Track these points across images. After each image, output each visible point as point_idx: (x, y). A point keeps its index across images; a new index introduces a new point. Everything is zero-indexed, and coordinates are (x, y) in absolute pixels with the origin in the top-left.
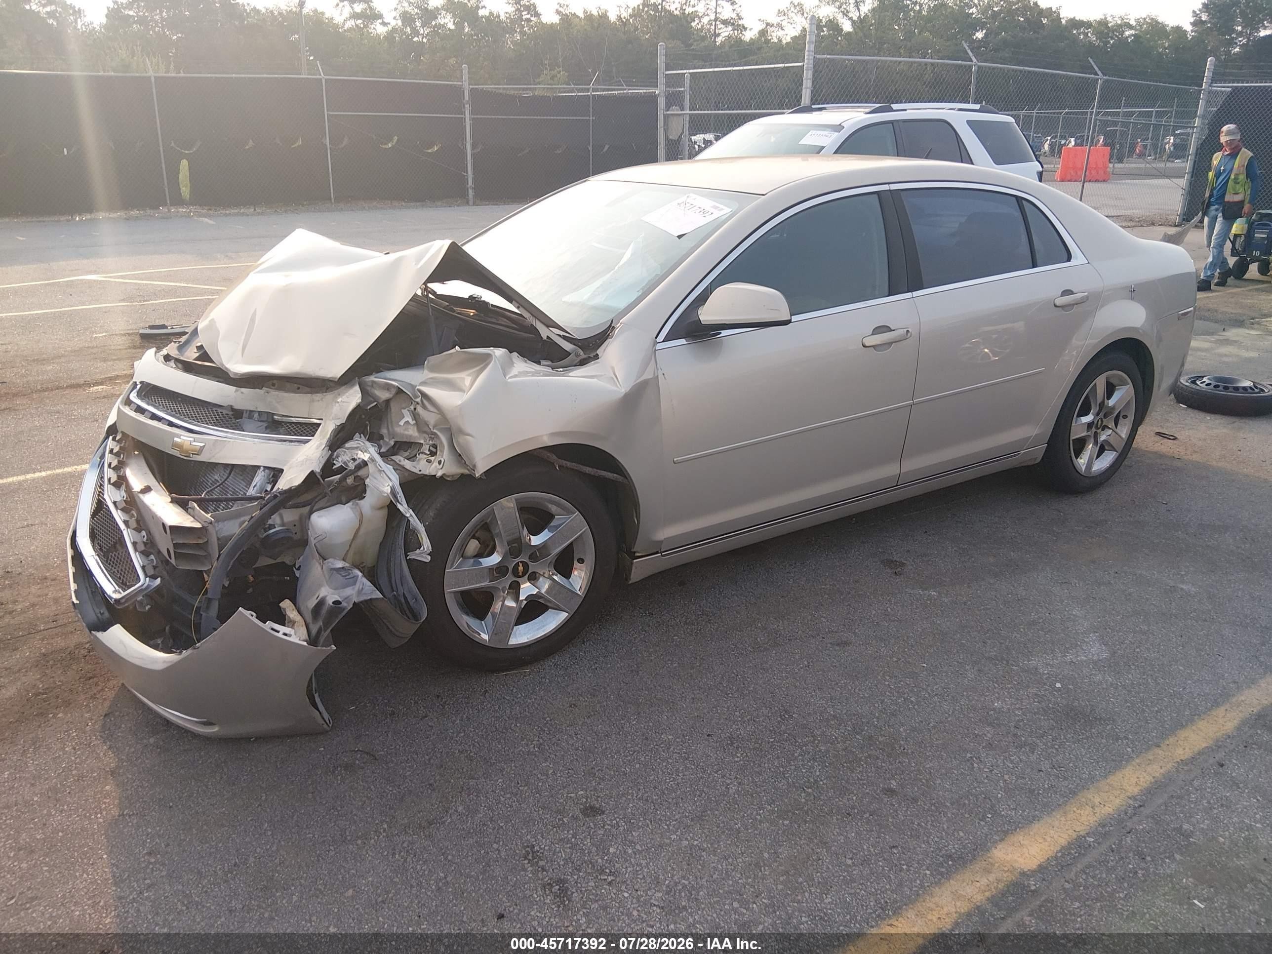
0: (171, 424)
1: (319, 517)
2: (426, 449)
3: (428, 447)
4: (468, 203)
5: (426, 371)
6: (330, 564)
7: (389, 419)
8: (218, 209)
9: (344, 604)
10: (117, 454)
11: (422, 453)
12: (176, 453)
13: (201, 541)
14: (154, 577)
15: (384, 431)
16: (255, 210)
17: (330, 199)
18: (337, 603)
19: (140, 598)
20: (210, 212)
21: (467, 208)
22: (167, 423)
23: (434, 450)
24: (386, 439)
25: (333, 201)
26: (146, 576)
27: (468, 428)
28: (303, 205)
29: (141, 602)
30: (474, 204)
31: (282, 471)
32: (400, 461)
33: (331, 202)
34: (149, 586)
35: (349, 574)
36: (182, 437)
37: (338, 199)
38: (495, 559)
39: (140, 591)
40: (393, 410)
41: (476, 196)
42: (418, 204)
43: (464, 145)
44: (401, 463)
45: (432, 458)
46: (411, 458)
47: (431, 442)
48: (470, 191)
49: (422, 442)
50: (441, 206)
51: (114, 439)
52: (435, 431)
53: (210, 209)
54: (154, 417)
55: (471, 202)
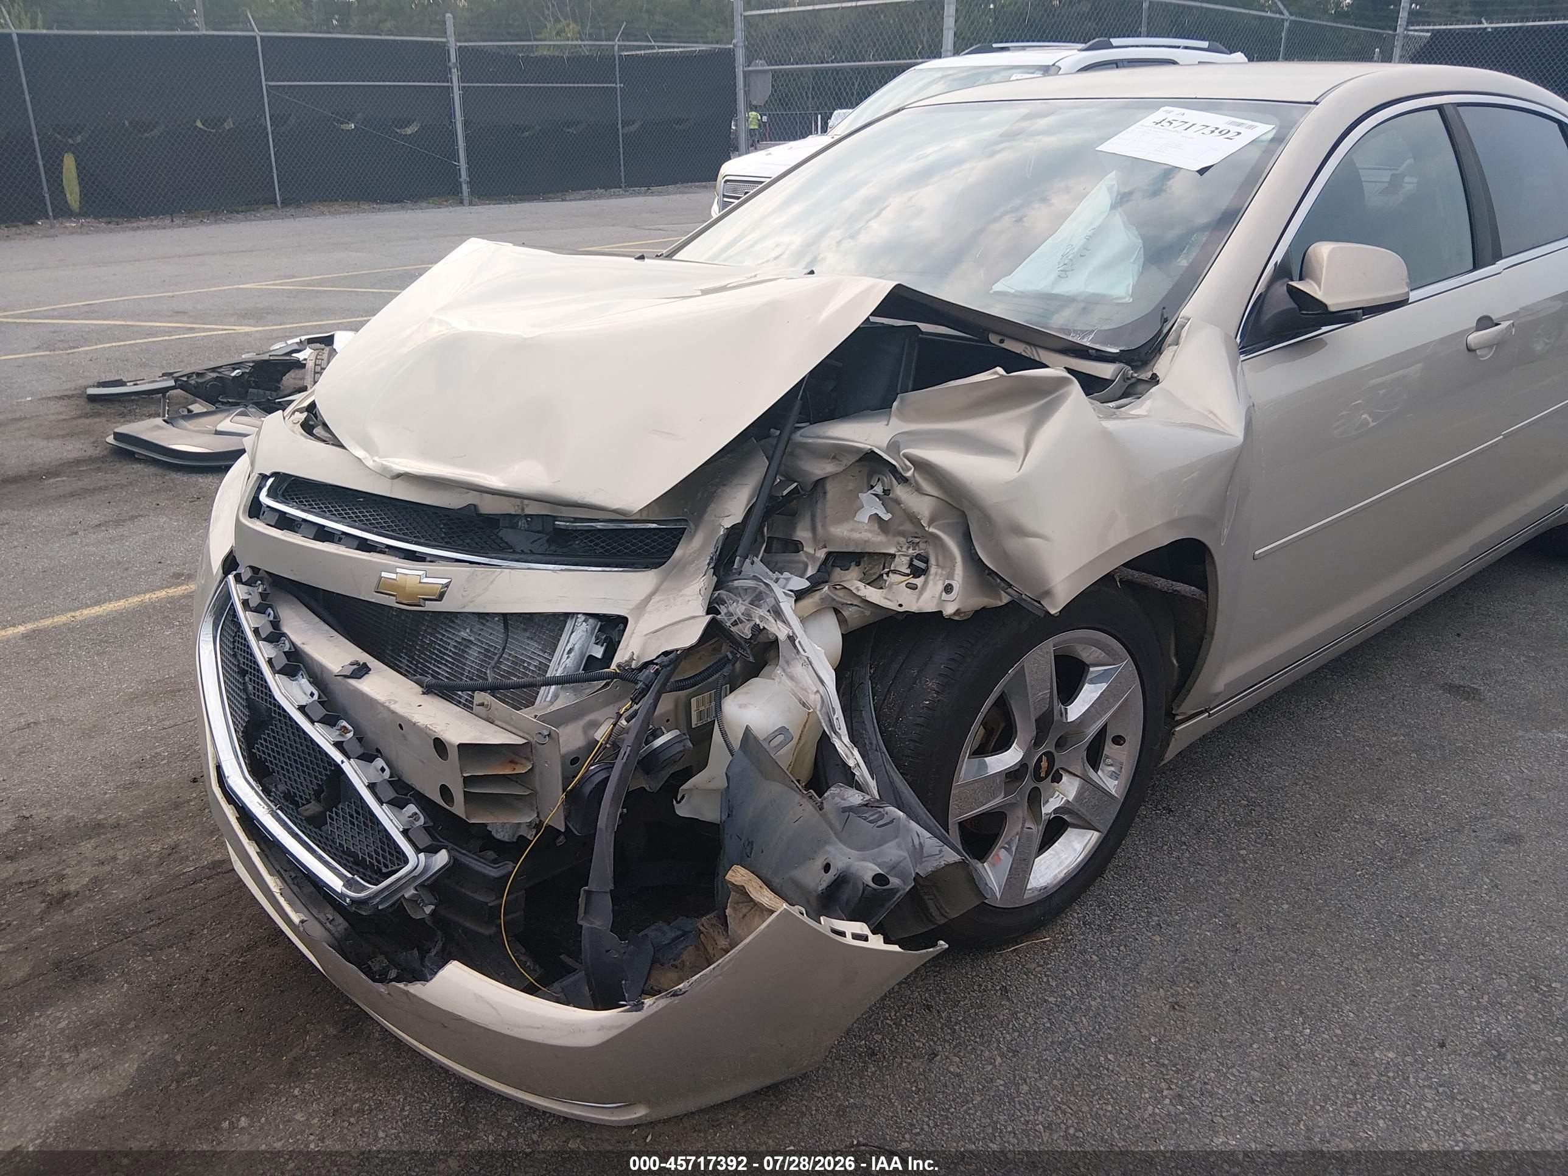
0: (365, 546)
1: (740, 707)
2: (902, 564)
3: (906, 560)
4: (461, 203)
5: (894, 421)
6: (837, 799)
7: (819, 511)
8: (120, 220)
9: (894, 881)
10: (260, 610)
11: (895, 572)
12: (391, 602)
13: (521, 770)
14: (432, 850)
15: (802, 534)
16: (172, 221)
17: (275, 203)
18: (879, 879)
19: (410, 893)
20: (110, 225)
21: (459, 209)
22: (356, 543)
23: (922, 565)
24: (808, 549)
25: (279, 205)
26: (418, 851)
27: (1028, 521)
28: (238, 212)
29: (412, 900)
30: (471, 204)
31: (623, 621)
32: (858, 589)
33: (277, 207)
34: (426, 868)
35: (882, 817)
36: (398, 570)
37: (286, 203)
38: (1011, 757)
39: (411, 879)
40: (829, 496)
41: (472, 193)
42: (395, 205)
43: (452, 123)
44: (859, 594)
45: (918, 582)
46: (876, 582)
47: (911, 551)
48: (465, 187)
49: (892, 551)
50: (427, 208)
51: (238, 579)
52: (932, 530)
53: (110, 223)
54: (323, 534)
55: (466, 202)
